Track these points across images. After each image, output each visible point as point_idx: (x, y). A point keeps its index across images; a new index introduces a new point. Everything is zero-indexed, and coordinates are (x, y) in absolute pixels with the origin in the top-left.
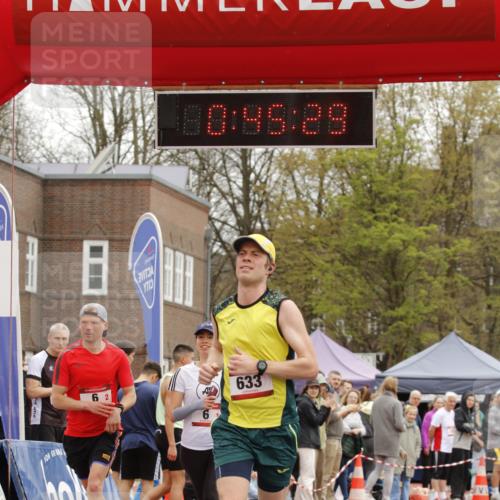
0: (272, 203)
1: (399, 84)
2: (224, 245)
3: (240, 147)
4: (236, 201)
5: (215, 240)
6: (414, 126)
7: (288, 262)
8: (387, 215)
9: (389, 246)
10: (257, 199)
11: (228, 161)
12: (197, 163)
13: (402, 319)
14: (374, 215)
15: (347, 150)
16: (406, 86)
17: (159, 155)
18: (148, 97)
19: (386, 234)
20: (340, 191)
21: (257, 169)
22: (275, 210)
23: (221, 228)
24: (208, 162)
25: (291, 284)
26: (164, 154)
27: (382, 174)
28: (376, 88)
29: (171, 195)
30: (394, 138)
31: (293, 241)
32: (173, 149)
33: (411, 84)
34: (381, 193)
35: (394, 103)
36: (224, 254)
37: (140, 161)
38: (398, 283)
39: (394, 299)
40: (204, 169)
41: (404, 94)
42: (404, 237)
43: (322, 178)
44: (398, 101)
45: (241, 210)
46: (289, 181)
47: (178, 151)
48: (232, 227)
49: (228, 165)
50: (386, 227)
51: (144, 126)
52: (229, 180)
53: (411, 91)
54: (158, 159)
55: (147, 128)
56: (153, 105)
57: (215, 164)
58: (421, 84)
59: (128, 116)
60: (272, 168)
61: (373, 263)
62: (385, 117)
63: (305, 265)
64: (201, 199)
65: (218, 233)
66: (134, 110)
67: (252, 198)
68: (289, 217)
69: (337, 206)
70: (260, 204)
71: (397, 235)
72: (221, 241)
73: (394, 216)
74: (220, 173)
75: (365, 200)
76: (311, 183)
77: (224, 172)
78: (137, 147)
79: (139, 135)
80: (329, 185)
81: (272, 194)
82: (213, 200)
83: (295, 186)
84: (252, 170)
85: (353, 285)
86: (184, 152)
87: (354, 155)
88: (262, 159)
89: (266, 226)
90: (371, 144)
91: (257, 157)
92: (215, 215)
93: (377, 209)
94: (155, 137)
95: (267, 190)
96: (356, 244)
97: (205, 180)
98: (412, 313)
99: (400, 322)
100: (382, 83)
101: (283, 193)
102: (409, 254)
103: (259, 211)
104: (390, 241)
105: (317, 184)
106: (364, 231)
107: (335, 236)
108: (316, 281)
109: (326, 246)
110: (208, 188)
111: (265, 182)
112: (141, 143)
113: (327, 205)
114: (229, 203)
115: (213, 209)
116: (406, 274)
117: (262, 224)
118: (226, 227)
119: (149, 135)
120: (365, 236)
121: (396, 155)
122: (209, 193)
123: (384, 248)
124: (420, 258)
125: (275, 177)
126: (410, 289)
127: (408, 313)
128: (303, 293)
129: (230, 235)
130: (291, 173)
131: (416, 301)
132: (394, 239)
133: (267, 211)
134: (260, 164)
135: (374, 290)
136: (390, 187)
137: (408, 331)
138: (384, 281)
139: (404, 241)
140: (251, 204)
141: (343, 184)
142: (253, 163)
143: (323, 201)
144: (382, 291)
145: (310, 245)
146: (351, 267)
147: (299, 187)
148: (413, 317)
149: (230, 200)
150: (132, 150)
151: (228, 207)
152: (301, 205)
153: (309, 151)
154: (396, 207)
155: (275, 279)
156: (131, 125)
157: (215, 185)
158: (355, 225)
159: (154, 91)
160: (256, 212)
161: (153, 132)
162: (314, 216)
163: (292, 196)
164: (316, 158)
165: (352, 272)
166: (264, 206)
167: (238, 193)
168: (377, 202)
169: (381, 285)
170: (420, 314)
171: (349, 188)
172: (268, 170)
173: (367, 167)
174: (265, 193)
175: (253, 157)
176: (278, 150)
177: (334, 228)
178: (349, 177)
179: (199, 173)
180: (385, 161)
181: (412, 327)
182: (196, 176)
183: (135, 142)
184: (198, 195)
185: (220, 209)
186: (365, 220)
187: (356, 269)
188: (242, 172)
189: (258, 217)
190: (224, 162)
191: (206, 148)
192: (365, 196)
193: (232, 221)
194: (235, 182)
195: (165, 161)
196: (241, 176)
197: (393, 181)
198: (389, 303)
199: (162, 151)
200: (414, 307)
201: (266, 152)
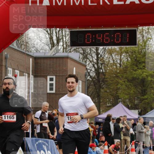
0: (105, 64)
1: (144, 27)
2: (91, 77)
3: (95, 47)
4: (94, 63)
5: (88, 75)
6: (149, 40)
7: (111, 82)
8: (141, 67)
9: (142, 77)
10: (101, 63)
11: (92, 51)
12: (82, 52)
13: (146, 99)
14: (137, 67)
15: (129, 47)
16: (147, 27)
17: (71, 49)
18: (67, 32)
19: (141, 73)
20: (127, 60)
21: (101, 53)
22: (107, 66)
23: (90, 72)
24: (86, 51)
25: (112, 89)
26: (72, 49)
27: (140, 54)
28: (138, 28)
29: (75, 62)
30: (143, 43)
31: (112, 75)
32: (75, 48)
33: (148, 27)
34: (139, 60)
35: (143, 32)
36: (91, 80)
37: (65, 51)
38: (145, 88)
39: (144, 93)
40: (84, 53)
41: (146, 30)
42: (147, 74)
43: (121, 56)
44: (144, 32)
45: (96, 66)
46: (111, 57)
47: (76, 48)
48: (93, 71)
49: (92, 52)
50: (141, 71)
51: (66, 41)
52: (92, 57)
53: (148, 29)
54: (70, 51)
55: (67, 41)
56: (68, 34)
57: (88, 52)
58: (151, 27)
59: (61, 38)
60: (106, 53)
61: (137, 82)
62: (140, 37)
63: (116, 83)
64: (84, 63)
65: (89, 73)
66: (63, 36)
67: (99, 62)
68: (111, 68)
69: (125, 65)
70: (102, 64)
71: (144, 73)
72: (90, 76)
73: (144, 68)
74: (90, 55)
75: (134, 63)
76: (118, 58)
77: (90, 54)
78: (63, 47)
79: (64, 43)
80: (123, 58)
81: (106, 61)
82: (87, 63)
83: (113, 59)
84: (99, 54)
85: (131, 89)
86: (78, 48)
87: (131, 49)
88: (102, 50)
89: (104, 71)
90: (136, 45)
91: (101, 50)
92: (88, 68)
93: (138, 65)
94: (69, 44)
95: (104, 60)
96: (132, 76)
97: (85, 57)
98: (149, 97)
99: (146, 100)
100: (139, 26)
101: (109, 61)
102: (148, 79)
103: (102, 66)
104: (143, 75)
105: (119, 58)
106: (134, 72)
107: (125, 74)
108: (119, 88)
109: (122, 77)
110: (86, 60)
111: (103, 57)
112: (65, 46)
113: (123, 64)
114: (92, 64)
115: (87, 66)
116: (147, 85)
117: (103, 70)
118: (92, 71)
119: (67, 43)
120: (134, 74)
121: (144, 49)
122: (86, 61)
123: (141, 78)
124: (151, 80)
125: (106, 56)
126: (149, 90)
127: (148, 97)
128: (116, 92)
129: (93, 74)
130: (111, 54)
131: (150, 94)
132: (144, 75)
133: (104, 66)
134: (102, 52)
135: (137, 90)
136: (142, 59)
137: (148, 103)
138: (140, 88)
139: (146, 75)
140: (99, 64)
141: (127, 58)
142: (99, 52)
143: (121, 63)
144: (140, 90)
145: (117, 77)
146: (130, 83)
147: (114, 59)
148: (150, 99)
149: (93, 63)
150: (62, 48)
151: (92, 65)
152: (115, 64)
153: (117, 48)
154: (144, 65)
155: (107, 87)
156: (62, 40)
157: (88, 59)
158: (132, 70)
159: (69, 29)
160: (101, 67)
161: (69, 42)
162: (118, 68)
163: (112, 62)
164: (119, 50)
165: (131, 85)
166: (103, 65)
167: (95, 61)
168: (138, 63)
169: (140, 89)
170: (152, 98)
171: (129, 59)
172: (104, 54)
173: (135, 52)
174: (103, 61)
175: (99, 50)
176: (107, 48)
177: (125, 71)
178: (129, 55)
179: (83, 55)
180: (141, 51)
181: (149, 102)
182: (82, 56)
183: (63, 45)
184: (83, 62)
185: (89, 66)
186: (134, 69)
187: (132, 84)
188: (96, 54)
189: (101, 68)
190: (91, 51)
191: (85, 47)
192: (134, 62)
193: (93, 70)
194: (94, 58)
195: (72, 51)
196: (96, 56)
197: (143, 57)
198: (142, 94)
199: (71, 48)
200: (150, 95)
201: (104, 48)
